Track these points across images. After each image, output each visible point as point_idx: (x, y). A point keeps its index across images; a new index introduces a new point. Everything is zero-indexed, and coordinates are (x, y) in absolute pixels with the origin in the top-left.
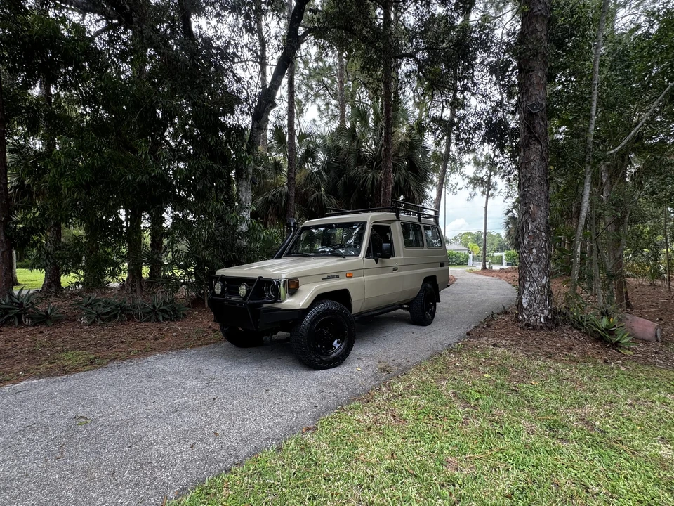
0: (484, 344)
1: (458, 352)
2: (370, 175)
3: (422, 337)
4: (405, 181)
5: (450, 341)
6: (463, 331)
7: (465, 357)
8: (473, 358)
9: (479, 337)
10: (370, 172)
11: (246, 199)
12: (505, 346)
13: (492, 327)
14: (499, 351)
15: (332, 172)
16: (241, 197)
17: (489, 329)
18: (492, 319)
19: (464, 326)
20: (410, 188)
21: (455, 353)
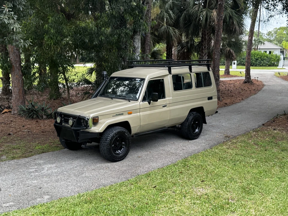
0: (269, 129)
1: (257, 132)
2: (204, 13)
3: (241, 126)
4: (230, 17)
5: (254, 128)
6: (261, 123)
7: (260, 133)
8: (263, 134)
9: (268, 126)
10: (204, 11)
11: (138, 46)
12: (279, 130)
13: (276, 122)
14: (276, 131)
15: (175, 9)
16: (135, 45)
17: (274, 123)
18: (277, 118)
19: (262, 121)
20: (233, 22)
21: (256, 132)
